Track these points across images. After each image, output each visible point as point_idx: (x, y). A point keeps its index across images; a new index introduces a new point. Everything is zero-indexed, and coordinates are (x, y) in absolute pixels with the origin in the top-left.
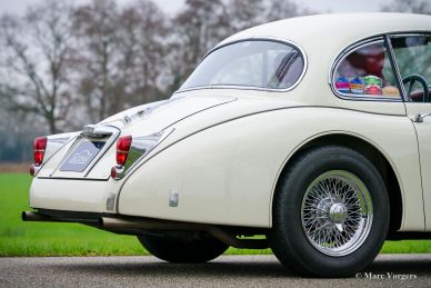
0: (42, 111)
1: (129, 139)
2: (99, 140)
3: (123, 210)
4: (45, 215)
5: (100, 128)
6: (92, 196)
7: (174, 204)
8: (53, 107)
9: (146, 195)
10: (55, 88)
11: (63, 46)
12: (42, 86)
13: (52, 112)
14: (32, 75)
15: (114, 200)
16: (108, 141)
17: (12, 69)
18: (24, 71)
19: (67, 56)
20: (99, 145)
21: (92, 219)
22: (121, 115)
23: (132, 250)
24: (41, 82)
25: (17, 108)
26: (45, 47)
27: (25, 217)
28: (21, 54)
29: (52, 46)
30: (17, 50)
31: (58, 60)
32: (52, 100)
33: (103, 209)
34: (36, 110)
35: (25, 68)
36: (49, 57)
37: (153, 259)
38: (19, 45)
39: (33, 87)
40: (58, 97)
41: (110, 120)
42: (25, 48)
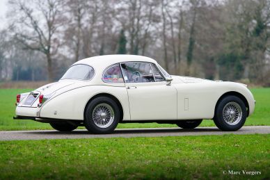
0: (43, 50)
1: (43, 96)
2: (35, 95)
3: (41, 116)
4: (20, 117)
5: (35, 92)
6: (32, 112)
7: (55, 114)
8: (49, 47)
9: (48, 111)
10: (50, 36)
11: (54, 10)
12: (43, 34)
13: (49, 49)
14: (36, 28)
15: (39, 113)
16: (38, 96)
17: (23, 24)
18: (31, 25)
19: (56, 17)
20: (35, 97)
21: (33, 118)
22: (41, 88)
23: (48, 127)
24: (42, 32)
25: (27, 48)
26: (43, 11)
27: (14, 118)
28: (29, 15)
29: (48, 10)
30: (26, 13)
31: (51, 19)
32: (48, 43)
33: (35, 116)
34: (39, 49)
35: (32, 23)
36: (46, 17)
37: (56, 131)
38: (28, 10)
39: (37, 35)
40: (52, 42)
41: (38, 89)
42: (32, 11)
